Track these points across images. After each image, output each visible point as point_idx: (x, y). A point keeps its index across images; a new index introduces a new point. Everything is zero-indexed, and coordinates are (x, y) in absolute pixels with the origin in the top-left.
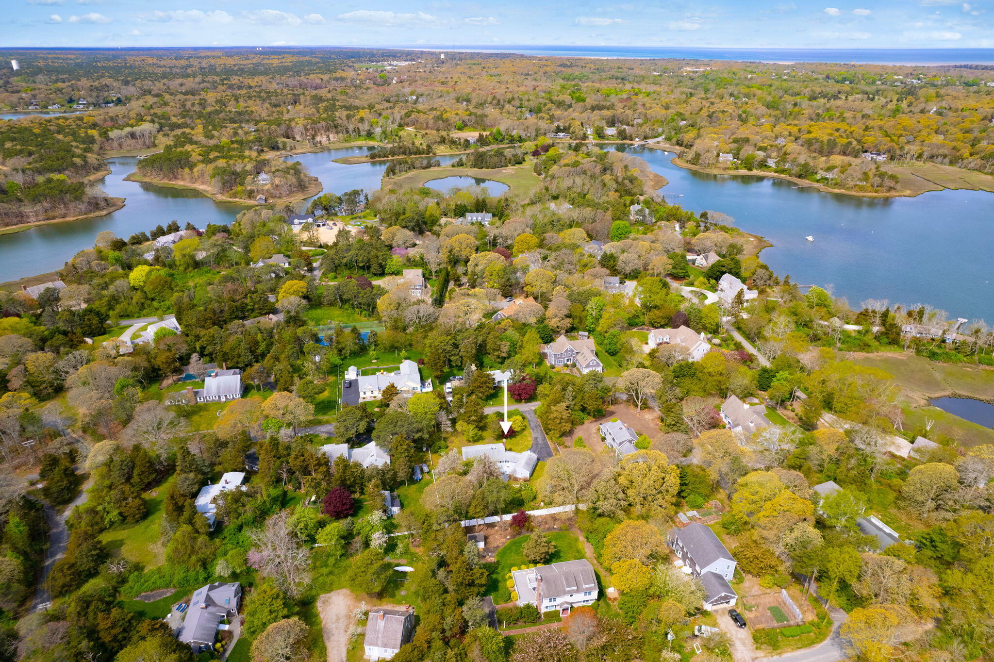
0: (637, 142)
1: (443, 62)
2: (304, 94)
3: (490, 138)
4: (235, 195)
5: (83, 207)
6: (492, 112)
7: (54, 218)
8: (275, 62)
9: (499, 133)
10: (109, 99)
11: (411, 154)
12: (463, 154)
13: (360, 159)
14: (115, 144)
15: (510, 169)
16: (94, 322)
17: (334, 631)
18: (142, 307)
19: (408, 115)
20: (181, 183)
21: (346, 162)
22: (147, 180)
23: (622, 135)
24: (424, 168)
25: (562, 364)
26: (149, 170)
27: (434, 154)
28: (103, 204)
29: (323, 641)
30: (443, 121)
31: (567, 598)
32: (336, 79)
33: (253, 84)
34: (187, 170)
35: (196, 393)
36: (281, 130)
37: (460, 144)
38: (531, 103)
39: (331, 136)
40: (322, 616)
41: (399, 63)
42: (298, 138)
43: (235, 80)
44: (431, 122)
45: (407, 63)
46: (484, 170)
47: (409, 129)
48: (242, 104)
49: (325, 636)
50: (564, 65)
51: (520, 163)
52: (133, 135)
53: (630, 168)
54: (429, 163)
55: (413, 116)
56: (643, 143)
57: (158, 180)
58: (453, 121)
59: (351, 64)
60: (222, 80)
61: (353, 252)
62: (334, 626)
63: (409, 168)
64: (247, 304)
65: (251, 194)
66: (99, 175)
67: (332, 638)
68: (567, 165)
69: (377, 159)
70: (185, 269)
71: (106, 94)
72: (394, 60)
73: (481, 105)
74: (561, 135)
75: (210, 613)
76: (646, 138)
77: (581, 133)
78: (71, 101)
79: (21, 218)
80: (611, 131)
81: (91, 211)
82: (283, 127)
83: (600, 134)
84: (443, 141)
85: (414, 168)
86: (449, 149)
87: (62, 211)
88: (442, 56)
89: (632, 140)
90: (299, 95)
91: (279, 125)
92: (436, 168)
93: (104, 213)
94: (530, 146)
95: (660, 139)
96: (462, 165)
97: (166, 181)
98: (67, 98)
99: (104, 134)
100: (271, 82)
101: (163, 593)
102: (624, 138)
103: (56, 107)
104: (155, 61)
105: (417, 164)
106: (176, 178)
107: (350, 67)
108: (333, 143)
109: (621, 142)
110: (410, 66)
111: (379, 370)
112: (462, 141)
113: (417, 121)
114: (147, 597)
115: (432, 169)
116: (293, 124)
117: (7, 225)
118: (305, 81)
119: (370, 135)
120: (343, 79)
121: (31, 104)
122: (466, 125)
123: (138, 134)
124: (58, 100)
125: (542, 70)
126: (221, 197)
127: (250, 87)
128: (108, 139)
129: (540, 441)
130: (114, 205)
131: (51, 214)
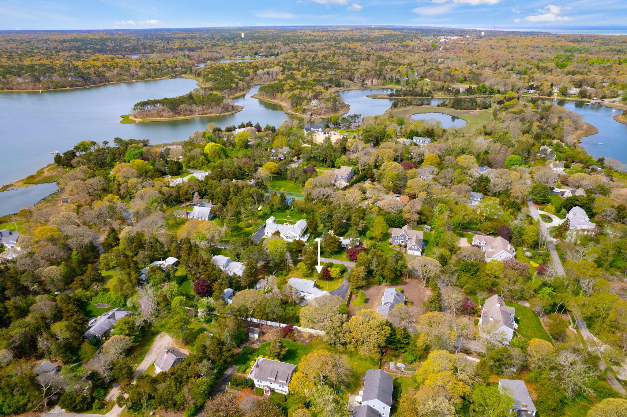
0: (594, 100)
1: (481, 38)
2: (374, 54)
3: (476, 90)
4: (296, 111)
5: (220, 109)
6: (488, 72)
7: (206, 114)
8: (376, 34)
9: (484, 87)
10: (274, 53)
11: (416, 96)
12: (449, 98)
13: (383, 96)
14: (259, 78)
15: (477, 112)
16: (175, 168)
17: (153, 353)
18: (203, 164)
19: (428, 71)
20: (276, 101)
21: (374, 97)
22: (261, 98)
23: (583, 94)
24: (418, 106)
25: (397, 244)
26: (263, 92)
27: (432, 97)
28: (230, 108)
29: (145, 356)
30: (450, 76)
31: (268, 384)
32: (403, 46)
33: (352, 47)
34: (279, 94)
35: (188, 213)
36: (348, 75)
37: (452, 92)
38: (520, 67)
39: (374, 81)
40: (155, 343)
41: (452, 38)
42: (355, 81)
43: (343, 44)
44: (442, 76)
45: (457, 37)
46: (458, 110)
47: (427, 80)
48: (336, 58)
49: (148, 353)
50: (575, 41)
51: (486, 108)
52: (268, 73)
53: (563, 119)
54: (422, 102)
55: (431, 72)
56: (600, 101)
57: (266, 99)
58: (457, 76)
59: (419, 37)
60: (336, 44)
61: (319, 151)
62: (156, 350)
63: (408, 105)
64: (245, 172)
65: (304, 111)
66: (242, 93)
67: (150, 356)
68: (514, 113)
69: (394, 97)
70: (240, 148)
71: (273, 50)
72: (449, 35)
73: (483, 67)
74: (532, 91)
75: (109, 322)
76: (604, 97)
77: (548, 91)
78: (256, 54)
79: (192, 112)
80: (574, 91)
81: (224, 112)
82: (349, 73)
83: (564, 92)
84: (442, 89)
85: (411, 105)
86: (443, 95)
87: (210, 111)
88: (483, 33)
89: (590, 99)
90: (370, 55)
91: (347, 72)
92: (427, 106)
93: (230, 113)
94: (499, 97)
95: (617, 99)
96: (444, 106)
97: (269, 99)
98: (254, 52)
99: (255, 72)
100: (362, 46)
101: (106, 306)
102: (584, 97)
103: (248, 57)
104: (311, 33)
105: (414, 102)
106: (274, 98)
107: (418, 39)
108: (374, 85)
109: (580, 99)
110: (457, 40)
111: (286, 222)
112: (454, 90)
113: (433, 75)
114: (99, 305)
115: (423, 106)
116: (356, 72)
117: (185, 115)
118: (384, 46)
119: (398, 82)
120: (407, 46)
121: (238, 55)
122: (466, 80)
123: (270, 72)
124: (250, 53)
125: (552, 44)
126: (290, 111)
127: (350, 49)
128: (256, 74)
129: (344, 288)
130: (237, 110)
131: (205, 111)
